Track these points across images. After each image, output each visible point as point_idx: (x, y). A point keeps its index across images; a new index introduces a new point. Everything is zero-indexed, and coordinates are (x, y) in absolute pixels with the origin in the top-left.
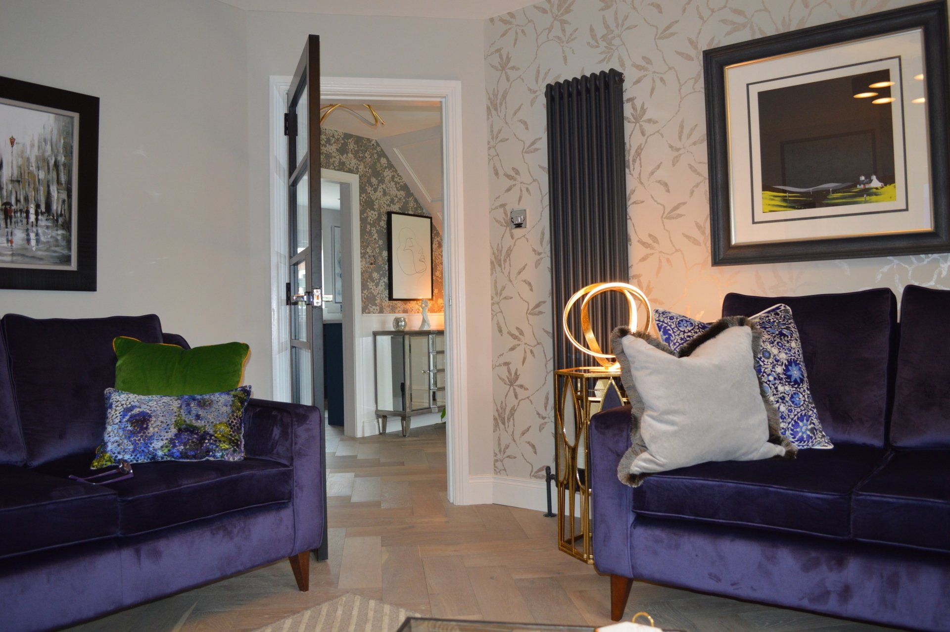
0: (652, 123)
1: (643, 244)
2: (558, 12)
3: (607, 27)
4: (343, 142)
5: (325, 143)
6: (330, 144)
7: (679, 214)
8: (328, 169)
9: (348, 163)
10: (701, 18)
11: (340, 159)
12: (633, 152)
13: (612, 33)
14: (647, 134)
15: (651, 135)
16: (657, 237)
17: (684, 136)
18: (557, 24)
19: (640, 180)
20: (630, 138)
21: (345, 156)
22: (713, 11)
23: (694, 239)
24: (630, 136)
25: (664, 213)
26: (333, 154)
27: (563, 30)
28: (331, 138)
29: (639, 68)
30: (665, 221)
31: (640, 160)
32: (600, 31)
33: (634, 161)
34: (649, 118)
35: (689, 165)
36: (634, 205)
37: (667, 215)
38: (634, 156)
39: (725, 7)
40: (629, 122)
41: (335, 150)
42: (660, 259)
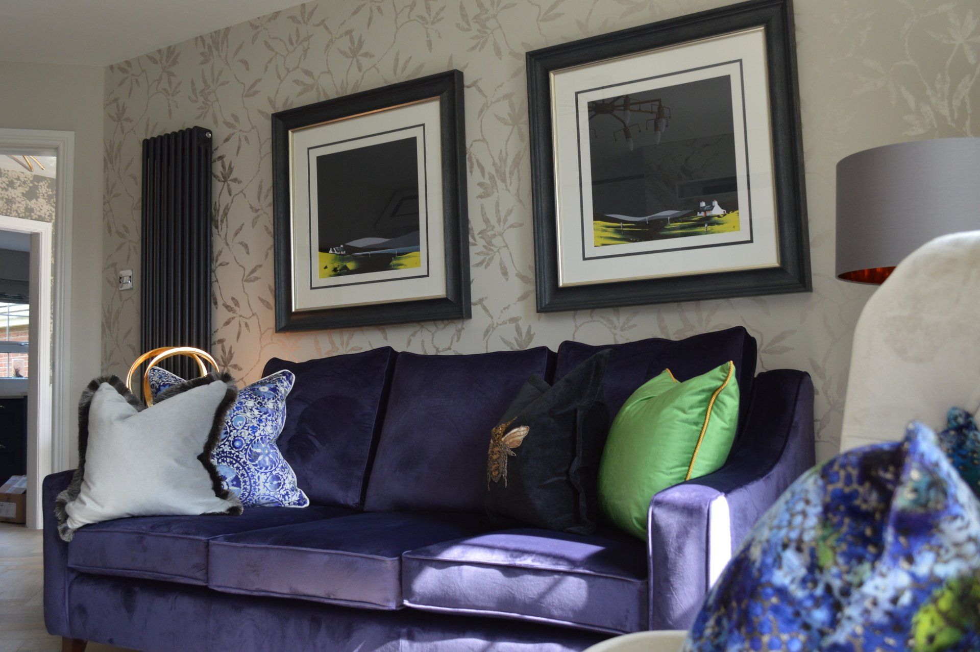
0: (237, 182)
1: (227, 307)
2: (167, 63)
3: (205, 82)
4: (31, 185)
5: (6, 187)
6: (13, 188)
7: (256, 277)
8: (9, 216)
9: (38, 209)
10: (279, 77)
11: (27, 205)
12: (221, 212)
13: (208, 89)
14: (233, 193)
15: (236, 195)
16: (238, 300)
17: (262, 198)
18: (165, 76)
19: (226, 241)
20: (219, 197)
21: (34, 201)
22: (288, 71)
23: (267, 302)
24: (220, 195)
25: (244, 276)
26: (17, 199)
27: (170, 83)
28: (15, 181)
29: (229, 125)
30: (245, 283)
31: (227, 220)
32: (200, 86)
33: (222, 221)
34: (235, 177)
35: (265, 226)
36: (221, 267)
37: (247, 277)
38: (222, 216)
39: (298, 67)
40: (219, 181)
41: (20, 195)
42: (240, 324)
